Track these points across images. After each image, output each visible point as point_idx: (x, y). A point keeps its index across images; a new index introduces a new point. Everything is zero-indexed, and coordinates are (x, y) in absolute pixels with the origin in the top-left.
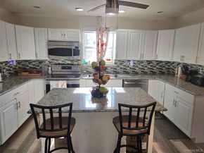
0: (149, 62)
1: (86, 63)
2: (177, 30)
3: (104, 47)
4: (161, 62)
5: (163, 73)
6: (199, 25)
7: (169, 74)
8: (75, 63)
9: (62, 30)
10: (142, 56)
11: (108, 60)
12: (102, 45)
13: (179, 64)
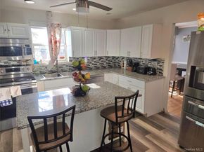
0: (100, 58)
1: (37, 63)
2: (122, 30)
3: (58, 44)
4: (109, 57)
5: (111, 67)
6: (141, 27)
7: (115, 67)
8: (23, 63)
9: (5, 24)
10: (96, 52)
11: (61, 58)
12: (56, 42)
13: (123, 58)
